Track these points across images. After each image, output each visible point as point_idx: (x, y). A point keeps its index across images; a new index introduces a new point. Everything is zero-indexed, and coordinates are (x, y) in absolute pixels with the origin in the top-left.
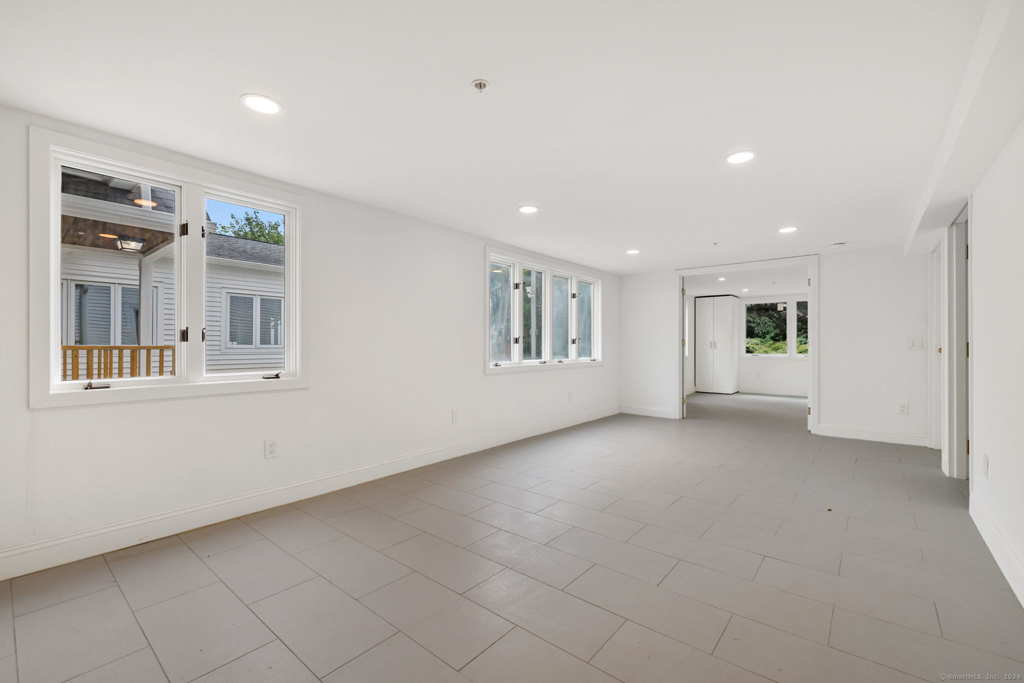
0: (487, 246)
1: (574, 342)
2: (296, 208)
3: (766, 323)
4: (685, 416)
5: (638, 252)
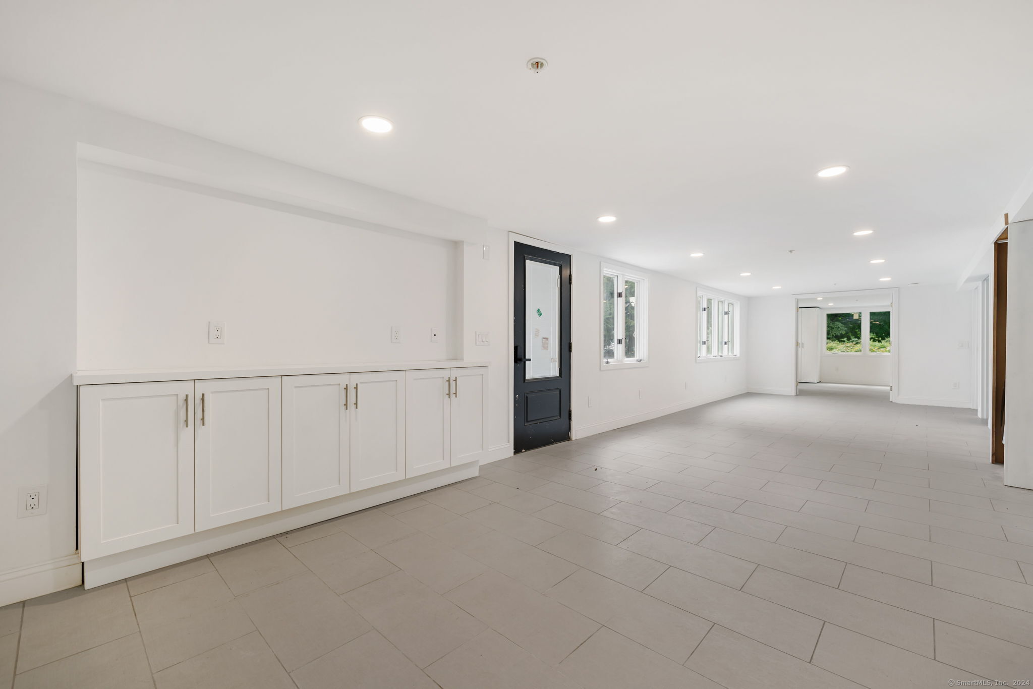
3: (839, 327)
4: (798, 393)
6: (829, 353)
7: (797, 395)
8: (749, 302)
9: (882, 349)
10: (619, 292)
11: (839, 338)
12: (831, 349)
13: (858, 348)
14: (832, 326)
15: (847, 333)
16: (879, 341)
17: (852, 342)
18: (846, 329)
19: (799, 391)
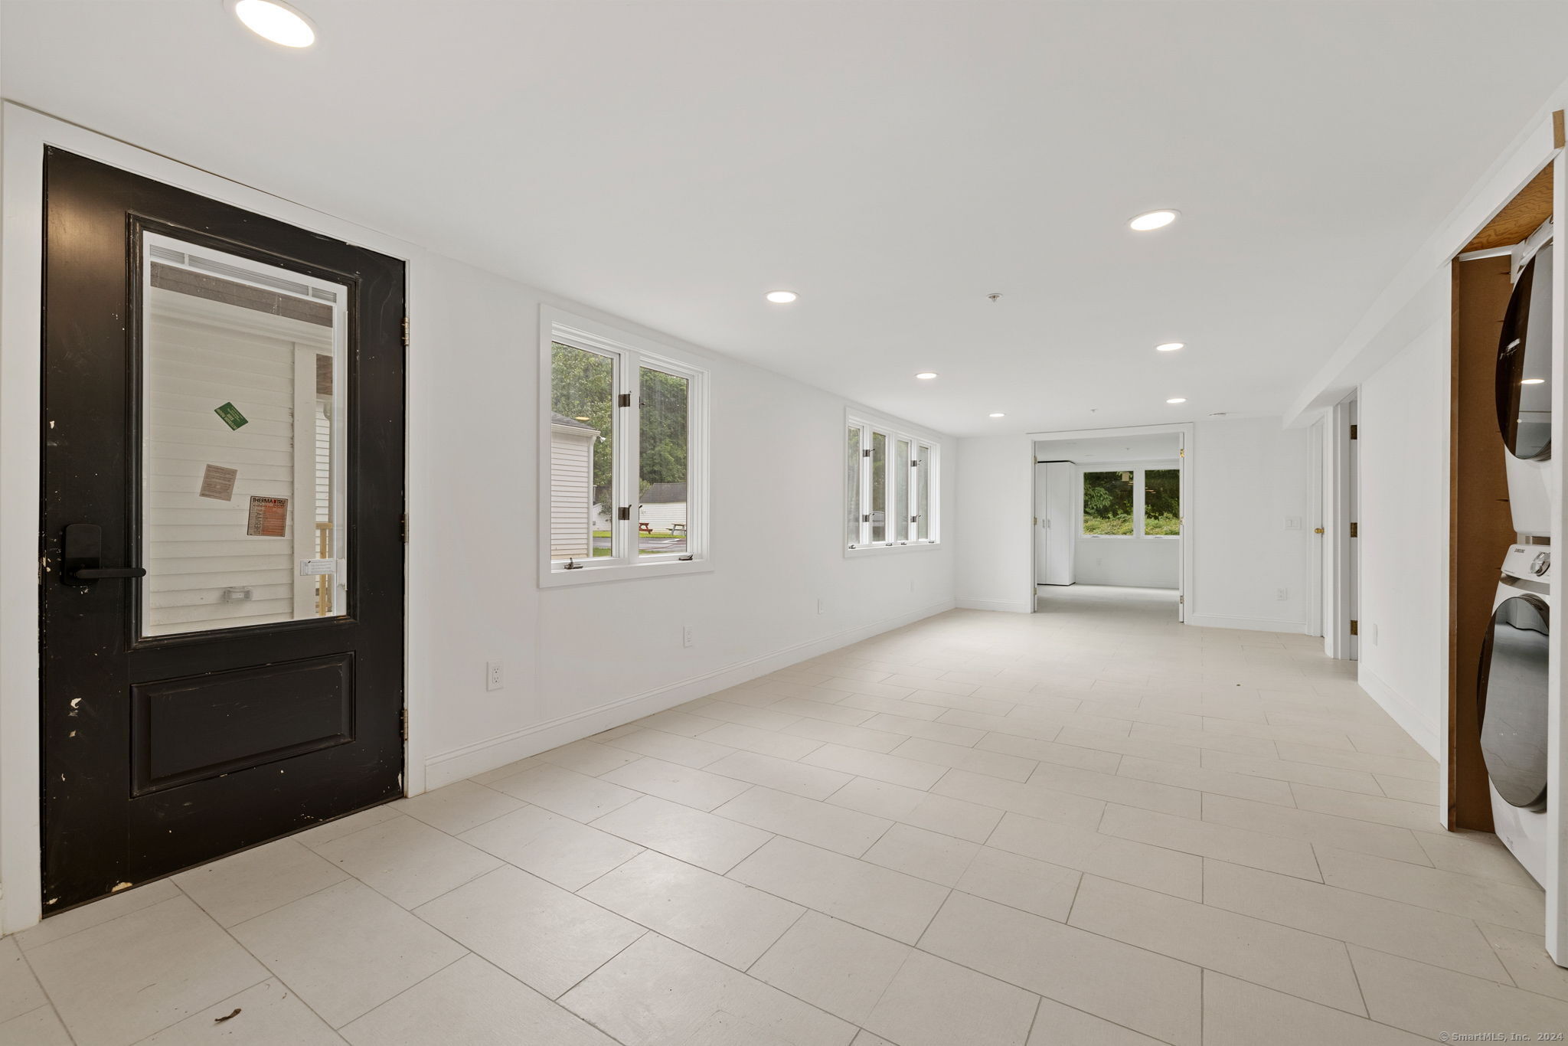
0: (847, 409)
1: (914, 520)
2: (702, 373)
3: (1101, 496)
4: (1037, 606)
5: (1002, 415)
6: (1088, 536)
7: (1035, 612)
8: (957, 445)
9: (1157, 530)
10: (622, 393)
11: (1102, 513)
12: (1091, 529)
13: (1127, 528)
14: (1092, 493)
15: (1112, 505)
16: (1156, 518)
17: (1119, 519)
18: (1111, 498)
19: (1038, 599)
